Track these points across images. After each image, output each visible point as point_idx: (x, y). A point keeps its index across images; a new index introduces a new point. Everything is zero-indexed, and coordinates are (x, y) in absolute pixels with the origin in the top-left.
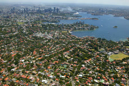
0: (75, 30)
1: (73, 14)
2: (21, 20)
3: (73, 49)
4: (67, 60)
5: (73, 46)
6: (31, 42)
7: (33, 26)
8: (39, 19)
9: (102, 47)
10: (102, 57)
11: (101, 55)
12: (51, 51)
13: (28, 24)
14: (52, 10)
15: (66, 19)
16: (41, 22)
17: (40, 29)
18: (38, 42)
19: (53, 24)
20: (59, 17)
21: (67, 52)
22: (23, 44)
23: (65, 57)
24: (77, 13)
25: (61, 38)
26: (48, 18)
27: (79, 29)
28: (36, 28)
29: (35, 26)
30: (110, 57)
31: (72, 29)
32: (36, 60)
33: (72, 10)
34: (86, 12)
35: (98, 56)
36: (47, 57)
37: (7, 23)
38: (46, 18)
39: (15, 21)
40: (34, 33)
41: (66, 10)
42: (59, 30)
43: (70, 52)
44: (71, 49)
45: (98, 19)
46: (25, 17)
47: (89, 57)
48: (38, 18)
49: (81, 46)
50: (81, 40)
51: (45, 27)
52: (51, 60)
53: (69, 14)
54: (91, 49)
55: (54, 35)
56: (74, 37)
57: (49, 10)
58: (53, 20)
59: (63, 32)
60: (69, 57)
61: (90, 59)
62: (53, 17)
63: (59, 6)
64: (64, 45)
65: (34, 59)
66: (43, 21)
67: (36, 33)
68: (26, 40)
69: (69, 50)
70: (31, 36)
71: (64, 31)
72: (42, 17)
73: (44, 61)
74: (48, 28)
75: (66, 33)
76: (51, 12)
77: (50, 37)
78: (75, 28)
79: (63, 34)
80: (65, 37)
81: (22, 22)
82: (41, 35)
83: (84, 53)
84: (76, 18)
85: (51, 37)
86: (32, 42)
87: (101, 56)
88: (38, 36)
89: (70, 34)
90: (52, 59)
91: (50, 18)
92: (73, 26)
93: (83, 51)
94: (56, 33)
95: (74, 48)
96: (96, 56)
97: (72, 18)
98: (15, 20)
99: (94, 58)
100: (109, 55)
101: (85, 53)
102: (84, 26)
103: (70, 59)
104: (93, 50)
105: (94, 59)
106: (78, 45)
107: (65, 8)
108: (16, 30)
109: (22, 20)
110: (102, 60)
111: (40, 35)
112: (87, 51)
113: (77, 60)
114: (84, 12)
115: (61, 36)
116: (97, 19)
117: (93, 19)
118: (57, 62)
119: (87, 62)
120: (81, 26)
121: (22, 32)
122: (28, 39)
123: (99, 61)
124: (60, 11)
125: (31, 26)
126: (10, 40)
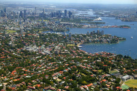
0: (88, 43)
1: (93, 20)
2: (12, 26)
3: (69, 69)
4: (56, 83)
5: (72, 65)
6: (17, 58)
7: (26, 36)
8: (39, 27)
9: (116, 68)
10: (111, 81)
11: (110, 79)
12: (38, 71)
13: (20, 33)
14: (61, 14)
15: (79, 27)
16: (41, 31)
17: (36, 41)
18: (27, 58)
19: (58, 33)
20: (69, 25)
21: (59, 73)
22: (3, 61)
23: (53, 79)
24: (99, 18)
25: (62, 54)
26: (53, 25)
27: (94, 42)
28: (30, 39)
29: (30, 36)
30: (126, 82)
31: (83, 41)
32: (10, 82)
33: (94, 14)
34: (114, 17)
35: (105, 80)
36: (28, 78)
38: (50, 25)
39: (3, 29)
40: (25, 45)
41: (85, 14)
42: (63, 43)
43: (64, 72)
44: (67, 68)
45: (129, 27)
46: (20, 23)
47: (90, 81)
48: (39, 25)
49: (84, 65)
50: (88, 57)
51: (44, 38)
52: (31, 83)
53: (86, 19)
54: (96, 69)
55: (53, 50)
56: (83, 52)
57: (58, 14)
58: (60, 28)
59: (68, 45)
60: (59, 80)
61: (91, 84)
62: (61, 24)
63: (75, 8)
64: (60, 62)
65: (6, 82)
66: (45, 30)
67: (28, 45)
68: (10, 56)
69: (63, 70)
70: (19, 50)
71: (70, 44)
72: (43, 24)
73: (21, 84)
74: (47, 39)
75: (73, 46)
76: (59, 17)
77: (46, 52)
78: (88, 40)
79: (67, 48)
80: (69, 52)
81: (14, 30)
82: (35, 49)
83: (84, 75)
84: (96, 26)
85: (49, 52)
86: (19, 59)
87: (109, 81)
88: (30, 50)
89: (78, 48)
90: (33, 81)
91: (55, 25)
92: (85, 36)
93: (83, 73)
94: (57, 47)
95: (71, 67)
96: (102, 80)
97: (89, 25)
98: (3, 26)
99: (97, 82)
100: (123, 80)
101: (86, 74)
102: (102, 38)
103: (60, 82)
104: (100, 71)
105: (98, 84)
106: (81, 63)
107: (84, 11)
109: (14, 27)
110: (110, 86)
111: (32, 48)
112: (90, 72)
113: (70, 84)
114: (111, 17)
115: (64, 51)
116: (127, 26)
117: (121, 27)
118: (39, 85)
119: (84, 88)
120: (98, 38)
121: (7, 44)
122: (14, 53)
123: (104, 87)
124: (74, 16)
125: (24, 35)
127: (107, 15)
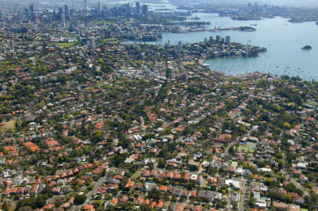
1: (186, 19)
2: (60, 36)
8: (108, 34)
9: (308, 98)
14: (130, 10)
20: (157, 28)
26: (131, 30)
29: (109, 50)
31: (204, 56)
35: (311, 119)
37: (31, 46)
38: (126, 29)
39: (48, 41)
40: (113, 67)
42: (173, 60)
46: (71, 30)
48: (105, 31)
53: (174, 18)
58: (146, 34)
59: (184, 63)
61: (298, 127)
69: (237, 106)
71: (186, 61)
72: (113, 28)
73: (195, 135)
75: (194, 65)
77: (159, 77)
78: (212, 54)
82: (136, 73)
88: (129, 75)
89: (206, 68)
91: (134, 29)
94: (170, 67)
97: (189, 28)
98: (45, 37)
99: (303, 122)
102: (232, 48)
103: (251, 128)
104: (293, 104)
105: (305, 125)
108: (68, 62)
111: (130, 72)
120: (226, 48)
126: (62, 87)
127: (203, 10)
